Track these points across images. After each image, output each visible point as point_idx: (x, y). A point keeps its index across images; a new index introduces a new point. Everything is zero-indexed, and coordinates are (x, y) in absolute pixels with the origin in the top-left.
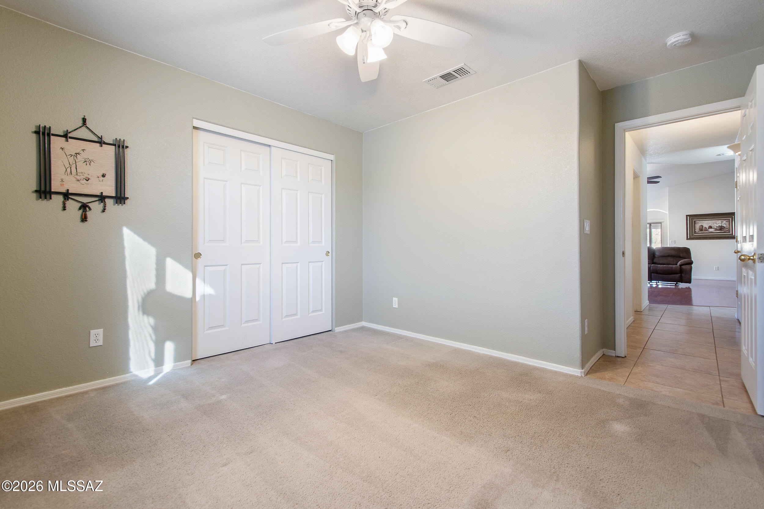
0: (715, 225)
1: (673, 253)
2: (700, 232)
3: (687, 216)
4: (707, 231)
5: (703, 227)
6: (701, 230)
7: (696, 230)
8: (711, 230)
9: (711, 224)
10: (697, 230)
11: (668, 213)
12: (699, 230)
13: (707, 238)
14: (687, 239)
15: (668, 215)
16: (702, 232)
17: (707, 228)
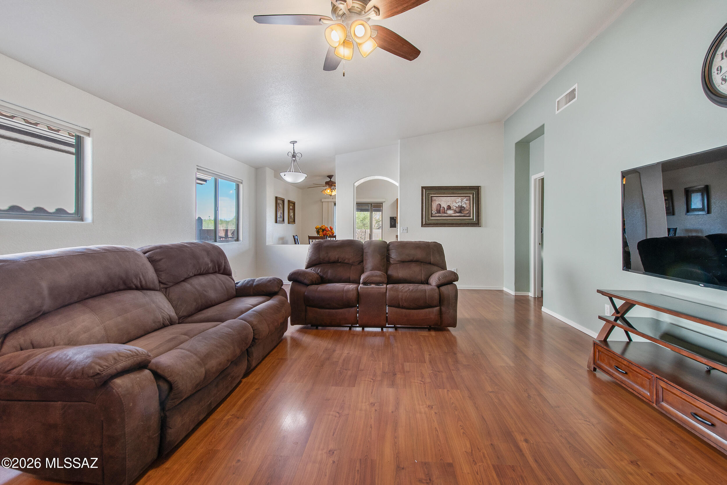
0: (455, 204)
1: (419, 254)
2: (437, 215)
3: (423, 188)
4: (446, 213)
5: (441, 207)
6: (439, 211)
7: (432, 212)
8: (450, 212)
9: (450, 202)
10: (434, 212)
11: (397, 184)
12: (436, 212)
13: (445, 224)
14: (422, 225)
15: (399, 187)
16: (440, 215)
17: (446, 209)
